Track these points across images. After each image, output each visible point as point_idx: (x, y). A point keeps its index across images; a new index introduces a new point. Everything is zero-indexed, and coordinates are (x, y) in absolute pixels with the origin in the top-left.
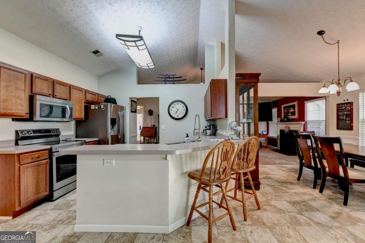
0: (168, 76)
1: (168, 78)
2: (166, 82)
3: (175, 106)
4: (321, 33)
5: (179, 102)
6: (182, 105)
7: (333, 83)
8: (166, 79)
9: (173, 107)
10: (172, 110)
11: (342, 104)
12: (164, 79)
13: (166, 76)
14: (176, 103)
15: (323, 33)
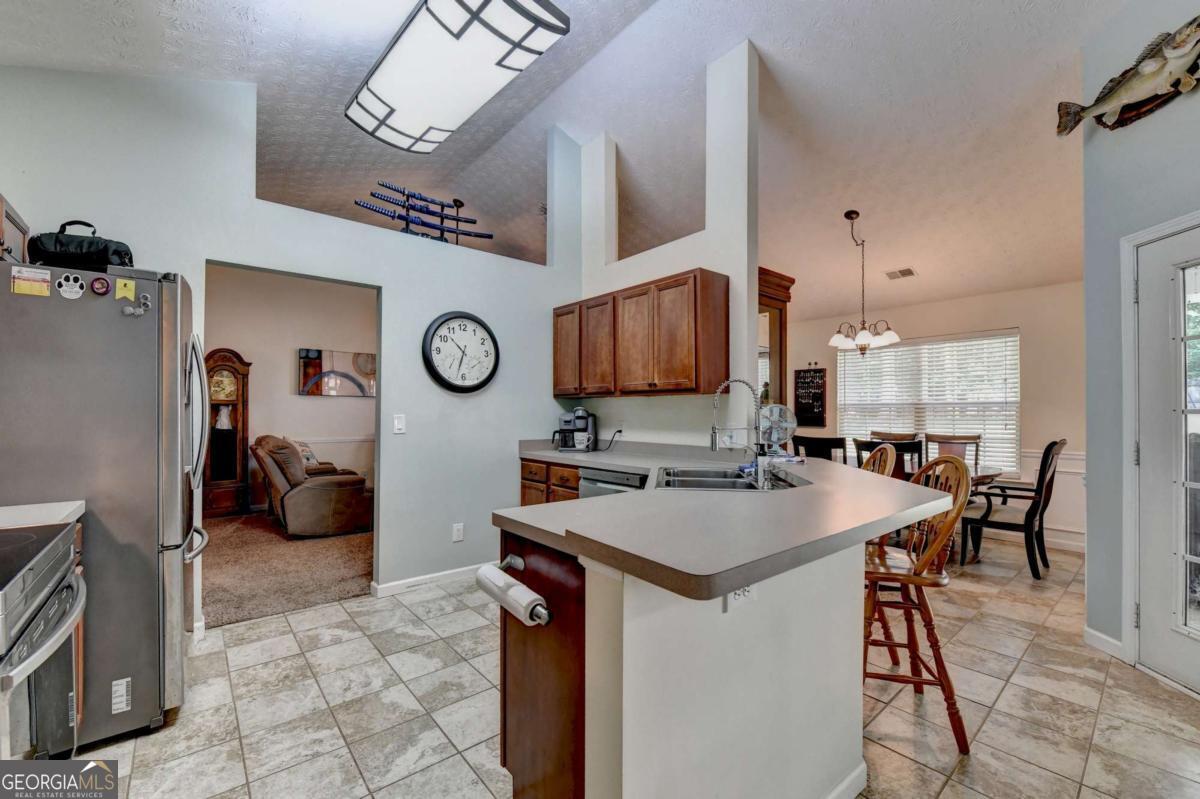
0: (423, 203)
1: (421, 210)
2: (412, 227)
3: (452, 335)
4: (851, 215)
5: (466, 322)
6: (481, 333)
7: (839, 332)
8: (413, 214)
9: (444, 339)
10: (439, 351)
11: (805, 371)
12: (403, 212)
13: (412, 201)
14: (455, 324)
15: (854, 216)
